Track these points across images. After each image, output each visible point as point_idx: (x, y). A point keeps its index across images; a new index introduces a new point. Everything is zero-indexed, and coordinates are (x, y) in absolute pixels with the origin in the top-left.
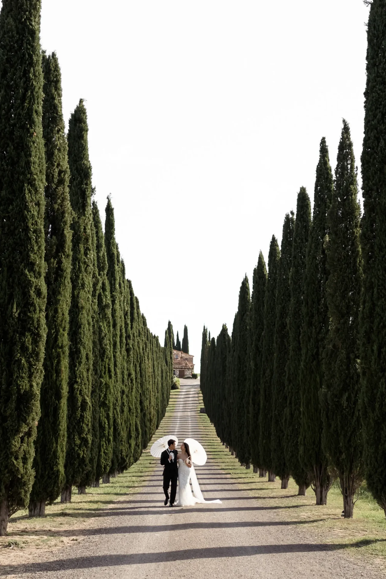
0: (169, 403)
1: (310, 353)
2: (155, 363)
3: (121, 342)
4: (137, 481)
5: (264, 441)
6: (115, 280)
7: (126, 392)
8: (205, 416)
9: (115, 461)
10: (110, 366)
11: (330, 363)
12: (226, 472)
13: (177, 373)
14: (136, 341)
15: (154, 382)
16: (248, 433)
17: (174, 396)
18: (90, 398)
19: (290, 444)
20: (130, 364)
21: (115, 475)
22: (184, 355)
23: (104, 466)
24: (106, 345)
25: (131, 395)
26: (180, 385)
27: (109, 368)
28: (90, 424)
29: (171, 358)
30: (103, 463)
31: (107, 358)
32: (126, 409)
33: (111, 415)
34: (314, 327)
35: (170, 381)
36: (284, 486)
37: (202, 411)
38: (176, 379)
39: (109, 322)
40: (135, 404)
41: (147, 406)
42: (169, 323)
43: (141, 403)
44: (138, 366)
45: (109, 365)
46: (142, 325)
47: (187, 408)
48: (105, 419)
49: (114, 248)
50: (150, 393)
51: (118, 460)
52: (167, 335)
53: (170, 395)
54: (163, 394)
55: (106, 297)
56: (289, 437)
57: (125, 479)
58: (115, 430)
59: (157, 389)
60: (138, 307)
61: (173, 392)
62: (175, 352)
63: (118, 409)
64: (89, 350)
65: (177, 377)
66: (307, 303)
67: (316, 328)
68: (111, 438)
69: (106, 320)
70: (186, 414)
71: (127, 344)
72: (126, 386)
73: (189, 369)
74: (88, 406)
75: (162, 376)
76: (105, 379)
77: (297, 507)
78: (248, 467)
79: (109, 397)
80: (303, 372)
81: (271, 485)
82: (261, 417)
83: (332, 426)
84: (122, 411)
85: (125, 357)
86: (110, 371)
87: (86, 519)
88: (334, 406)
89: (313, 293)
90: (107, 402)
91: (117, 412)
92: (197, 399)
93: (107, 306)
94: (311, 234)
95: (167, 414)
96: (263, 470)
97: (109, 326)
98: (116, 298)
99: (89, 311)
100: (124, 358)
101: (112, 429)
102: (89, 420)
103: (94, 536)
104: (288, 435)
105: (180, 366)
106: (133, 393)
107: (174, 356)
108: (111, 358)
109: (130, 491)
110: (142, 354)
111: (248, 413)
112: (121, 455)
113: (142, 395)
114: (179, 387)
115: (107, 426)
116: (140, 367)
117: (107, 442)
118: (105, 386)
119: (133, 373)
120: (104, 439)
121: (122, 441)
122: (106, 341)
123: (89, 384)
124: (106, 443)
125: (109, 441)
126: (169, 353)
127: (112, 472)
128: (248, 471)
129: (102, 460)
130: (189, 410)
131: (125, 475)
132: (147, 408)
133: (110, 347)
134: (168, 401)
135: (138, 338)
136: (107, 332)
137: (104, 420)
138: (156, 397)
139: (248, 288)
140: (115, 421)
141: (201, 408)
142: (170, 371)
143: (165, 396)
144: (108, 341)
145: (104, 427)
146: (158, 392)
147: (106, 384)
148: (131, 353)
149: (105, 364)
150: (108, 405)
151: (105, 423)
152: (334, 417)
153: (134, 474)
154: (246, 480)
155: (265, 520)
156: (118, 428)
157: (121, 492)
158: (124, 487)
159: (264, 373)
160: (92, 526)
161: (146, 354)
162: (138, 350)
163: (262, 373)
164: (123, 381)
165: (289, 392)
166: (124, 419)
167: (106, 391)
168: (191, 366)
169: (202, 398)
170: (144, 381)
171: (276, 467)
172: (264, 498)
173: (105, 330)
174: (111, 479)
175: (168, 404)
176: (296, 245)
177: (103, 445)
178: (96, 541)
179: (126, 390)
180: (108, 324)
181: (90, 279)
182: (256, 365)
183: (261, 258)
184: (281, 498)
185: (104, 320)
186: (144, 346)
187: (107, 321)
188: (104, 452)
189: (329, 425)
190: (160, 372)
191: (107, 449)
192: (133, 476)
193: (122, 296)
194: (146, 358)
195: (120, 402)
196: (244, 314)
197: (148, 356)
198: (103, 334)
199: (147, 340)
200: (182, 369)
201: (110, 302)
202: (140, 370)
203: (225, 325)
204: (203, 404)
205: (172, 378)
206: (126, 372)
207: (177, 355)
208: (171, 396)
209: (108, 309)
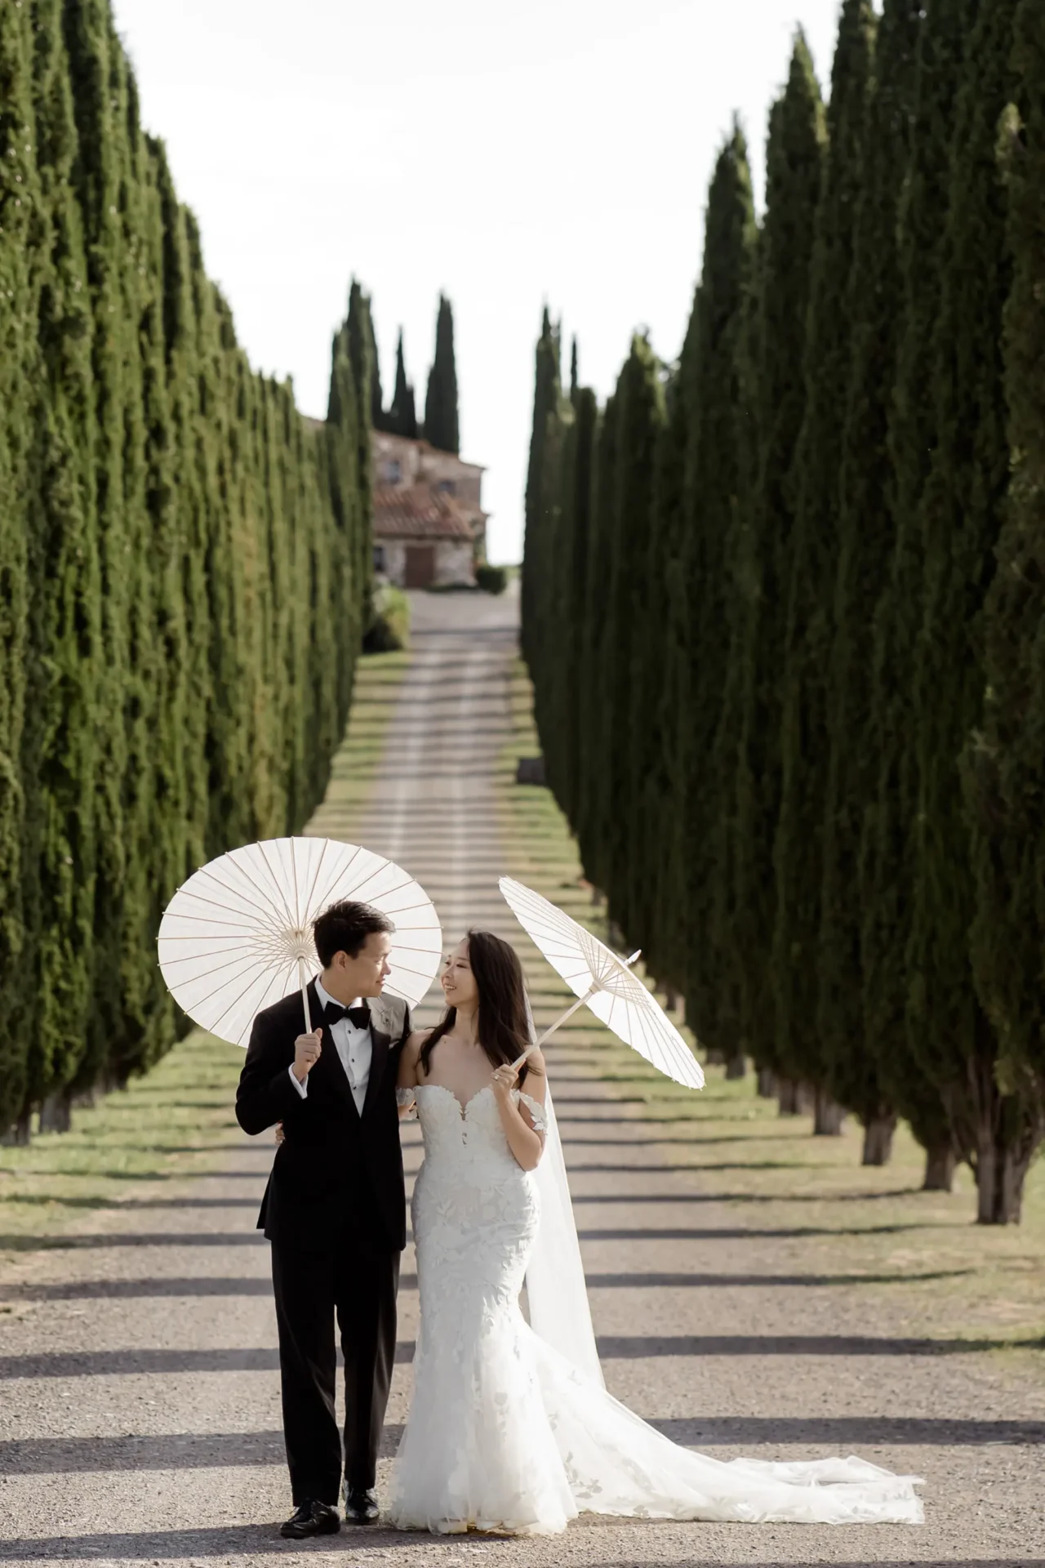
0: (352, 728)
1: (958, 577)
2: (280, 527)
3: (128, 468)
4: (198, 1128)
5: (796, 948)
6: (100, 184)
7: (147, 709)
8: (542, 802)
9: (99, 1028)
10: (84, 600)
11: (1013, 639)
12: (625, 1090)
13: (397, 559)
14: (189, 437)
15: (275, 626)
16: (731, 905)
17: (379, 693)
18: (16, 756)
19: (886, 962)
20: (164, 566)
21: (90, 1097)
22: (433, 463)
23: (56, 1051)
24: (65, 504)
25: (170, 718)
26: (413, 626)
27: (79, 609)
28: (15, 870)
29: (363, 483)
30: (48, 1036)
31: (69, 561)
32: (144, 788)
33: (86, 821)
34: (978, 466)
35: (355, 612)
36: (875, 1155)
37: (526, 774)
38: (386, 596)
39: (80, 399)
40: (187, 752)
41: (239, 757)
42: (355, 289)
43: (213, 747)
44: (197, 564)
45: (78, 593)
46: (213, 348)
47: (445, 754)
48: (62, 841)
49: (98, 34)
50: (254, 691)
51: (110, 1029)
52: (344, 359)
53: (353, 682)
54: (316, 684)
55: (68, 283)
56: (884, 934)
57: (139, 1118)
58: (102, 888)
59: (289, 663)
60: (196, 261)
61: (369, 666)
62: (383, 445)
63: (114, 788)
64: (12, 556)
65: (393, 583)
66: (952, 360)
67: (986, 471)
68: (86, 925)
69: (67, 389)
70: (439, 788)
71: (155, 471)
72: (146, 675)
73: (458, 540)
74: (10, 795)
75: (314, 590)
76: (61, 659)
77: (889, 1230)
78: (734, 1073)
79: (77, 740)
80: (928, 659)
81: (818, 1150)
82: (782, 837)
83: (1016, 898)
84: (130, 798)
85: (145, 542)
86: (81, 623)
87: (17, 1255)
88: (1023, 816)
89: (979, 319)
90: (69, 762)
91: (108, 804)
92: (499, 706)
93: (72, 324)
94: (974, 58)
95: (336, 790)
96: (795, 1085)
97: (82, 417)
98: (107, 269)
99: (14, 387)
100: (137, 545)
101: (90, 885)
102: (10, 851)
103: (69, 1303)
104: (878, 926)
105: (411, 525)
106: (178, 708)
107: (380, 470)
108: (87, 560)
109: (173, 1164)
110: (216, 500)
111: (733, 810)
112: (124, 1002)
113: (214, 707)
114: (406, 640)
115: (66, 872)
116: (208, 567)
117: (68, 944)
118: (60, 690)
119: (176, 604)
120: (55, 932)
121: (125, 936)
122: (68, 485)
123: (12, 702)
124: (62, 947)
125: (77, 938)
126: (352, 459)
127: (80, 1086)
128: (734, 1087)
129: (48, 1026)
130: (456, 769)
131: (135, 1098)
132: (240, 768)
133: (86, 511)
134: (343, 719)
135: (199, 422)
136: (71, 443)
137: (56, 846)
138: (281, 704)
139: (744, 190)
140: (100, 849)
141: (523, 762)
142: (358, 556)
143: (328, 691)
144: (76, 487)
145: (57, 877)
146: (292, 680)
147: (65, 681)
148: (171, 511)
149: (62, 589)
150: (73, 774)
151: (59, 858)
152: (1025, 859)
153: (182, 1096)
154: (711, 1130)
155: (737, 1268)
156: (114, 880)
157: (134, 1168)
158: (144, 1149)
159: (801, 629)
160: (46, 1274)
161: (233, 491)
162: (197, 487)
163: (791, 624)
164: (134, 652)
165: (888, 734)
166: (135, 834)
167: (65, 715)
168: (474, 523)
169: (527, 703)
170: (225, 634)
171: (840, 1069)
172: (764, 1199)
173: (63, 434)
174: (78, 1117)
175: (342, 733)
176: (929, 70)
177: (50, 955)
178: (78, 1316)
179: (147, 696)
180: (77, 409)
181: (19, 248)
182: (770, 583)
183: (799, 65)
184: (843, 1198)
185: (59, 387)
186: (227, 454)
187: (73, 393)
188: (56, 991)
189: (1004, 894)
190: (301, 570)
191: (67, 977)
192: (179, 1104)
193: (130, 245)
194: (234, 508)
195: (121, 759)
196: (723, 320)
197: (242, 500)
198: (54, 455)
199: (241, 413)
200: (421, 537)
201: (84, 306)
202: (209, 585)
203: (645, 342)
204: (532, 737)
205: (367, 592)
206: (146, 613)
207: (397, 463)
208: (359, 692)
209: (75, 337)
